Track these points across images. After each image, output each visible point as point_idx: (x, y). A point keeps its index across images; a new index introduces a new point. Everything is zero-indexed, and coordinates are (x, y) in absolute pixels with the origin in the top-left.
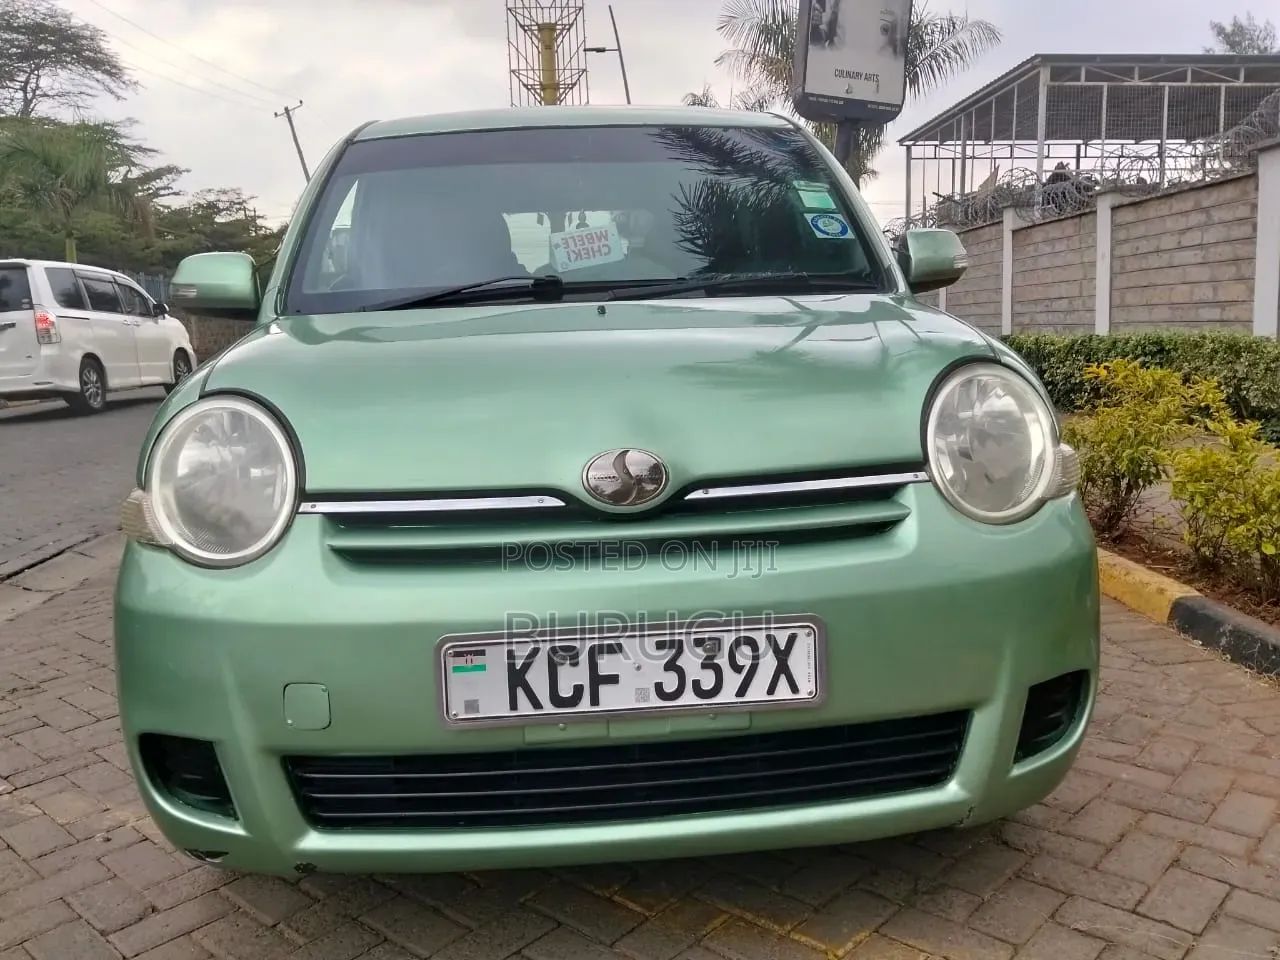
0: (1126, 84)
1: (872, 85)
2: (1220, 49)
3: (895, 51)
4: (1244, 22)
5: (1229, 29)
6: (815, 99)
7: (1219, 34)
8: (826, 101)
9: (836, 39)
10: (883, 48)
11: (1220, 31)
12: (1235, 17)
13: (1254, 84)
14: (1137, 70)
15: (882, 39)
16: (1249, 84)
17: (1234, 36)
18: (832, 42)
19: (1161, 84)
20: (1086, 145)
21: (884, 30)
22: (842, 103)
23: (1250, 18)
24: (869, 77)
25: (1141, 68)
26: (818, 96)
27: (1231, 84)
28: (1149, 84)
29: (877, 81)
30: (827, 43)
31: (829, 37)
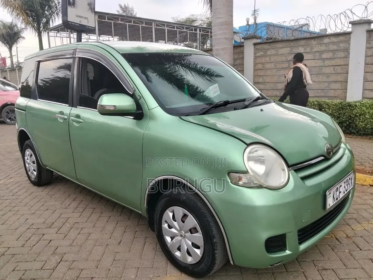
0: (118, 22)
1: (86, 20)
2: (121, 12)
3: (92, 11)
4: (127, 5)
5: (123, 7)
6: (71, 23)
7: (121, 8)
8: (74, 24)
9: (75, 5)
10: (89, 10)
11: (121, 7)
12: (125, 4)
13: (147, 26)
14: (120, 19)
15: (88, 7)
16: (146, 26)
17: (125, 9)
18: (74, 6)
19: (126, 23)
20: (99, 36)
21: (89, 4)
22: (79, 25)
23: (128, 5)
24: (85, 18)
25: (121, 18)
26: (72, 22)
27: (142, 25)
28: (123, 23)
29: (88, 20)
30: (73, 6)
31: (73, 4)
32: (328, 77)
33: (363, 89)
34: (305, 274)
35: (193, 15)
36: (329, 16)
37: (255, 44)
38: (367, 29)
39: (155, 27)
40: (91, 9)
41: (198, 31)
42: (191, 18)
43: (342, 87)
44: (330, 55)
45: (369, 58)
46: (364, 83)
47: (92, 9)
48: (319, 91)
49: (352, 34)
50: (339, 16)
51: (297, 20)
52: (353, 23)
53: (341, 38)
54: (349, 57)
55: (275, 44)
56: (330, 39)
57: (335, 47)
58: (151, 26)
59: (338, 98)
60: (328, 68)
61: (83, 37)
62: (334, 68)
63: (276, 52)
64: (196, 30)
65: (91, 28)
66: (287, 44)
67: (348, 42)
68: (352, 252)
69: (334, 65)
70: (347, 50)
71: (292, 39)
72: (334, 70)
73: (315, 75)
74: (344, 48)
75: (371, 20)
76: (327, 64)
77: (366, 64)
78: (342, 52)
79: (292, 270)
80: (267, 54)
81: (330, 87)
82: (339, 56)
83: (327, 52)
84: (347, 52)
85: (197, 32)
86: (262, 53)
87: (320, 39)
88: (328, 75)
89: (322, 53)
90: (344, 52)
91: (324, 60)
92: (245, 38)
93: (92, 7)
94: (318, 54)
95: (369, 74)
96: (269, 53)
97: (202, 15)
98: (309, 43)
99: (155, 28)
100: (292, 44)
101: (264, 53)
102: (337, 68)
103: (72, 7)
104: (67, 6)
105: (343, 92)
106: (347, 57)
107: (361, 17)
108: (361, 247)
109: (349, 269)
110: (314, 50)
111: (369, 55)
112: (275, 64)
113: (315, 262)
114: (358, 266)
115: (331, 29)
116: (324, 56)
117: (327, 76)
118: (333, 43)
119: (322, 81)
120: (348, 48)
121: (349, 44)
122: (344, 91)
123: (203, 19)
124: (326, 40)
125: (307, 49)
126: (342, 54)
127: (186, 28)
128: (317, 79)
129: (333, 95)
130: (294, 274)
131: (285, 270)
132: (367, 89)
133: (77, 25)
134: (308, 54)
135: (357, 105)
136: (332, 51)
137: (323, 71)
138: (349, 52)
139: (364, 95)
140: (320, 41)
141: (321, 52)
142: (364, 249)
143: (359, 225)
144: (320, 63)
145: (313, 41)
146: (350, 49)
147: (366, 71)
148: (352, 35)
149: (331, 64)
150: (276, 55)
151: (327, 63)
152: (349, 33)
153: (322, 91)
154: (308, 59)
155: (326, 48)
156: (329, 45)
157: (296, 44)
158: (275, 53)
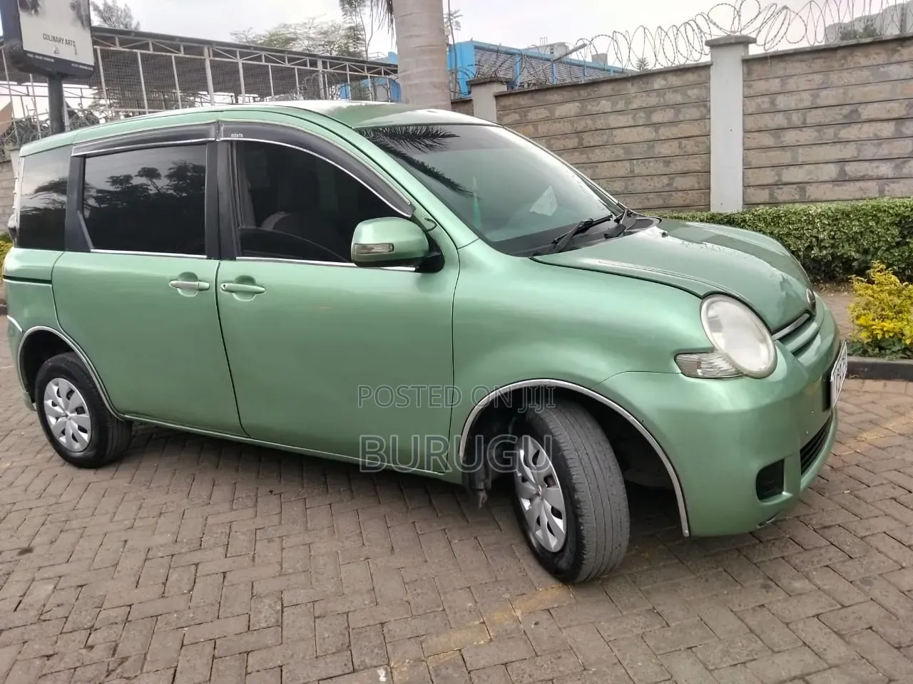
1: (72, 48)
3: (83, 24)
6: (32, 56)
7: (95, 10)
8: (41, 58)
9: (39, 9)
10: (75, 20)
11: (95, 8)
13: (191, 56)
14: (117, 39)
15: (73, 14)
17: (106, 12)
18: (36, 11)
21: (73, 7)
22: (53, 60)
24: (68, 42)
25: (119, 38)
26: (34, 54)
27: (177, 55)
28: (127, 50)
29: (74, 46)
30: (33, 12)
31: (34, 7)
32: (667, 163)
33: (744, 186)
34: (796, 540)
35: (285, 26)
36: (660, 29)
37: (498, 97)
38: (742, 57)
39: (212, 58)
40: (80, 17)
41: (320, 67)
42: (282, 32)
43: (699, 183)
44: (668, 115)
45: (751, 118)
46: (743, 173)
47: (84, 17)
48: (651, 196)
49: (711, 67)
50: (682, 29)
51: (593, 40)
52: (714, 45)
53: (691, 77)
54: (710, 118)
55: (546, 95)
56: (666, 80)
57: (679, 98)
58: (202, 57)
59: (691, 209)
60: (666, 145)
61: (66, 94)
62: (680, 143)
63: (548, 114)
64: (314, 64)
65: (86, 68)
66: (575, 93)
67: (705, 85)
68: (856, 493)
69: (680, 136)
70: (704, 103)
71: (583, 82)
72: (679, 147)
73: (640, 161)
74: (698, 98)
75: (749, 38)
76: (663, 134)
77: (745, 131)
78: (694, 107)
79: (769, 538)
80: (527, 117)
81: (675, 185)
82: (688, 117)
83: (662, 110)
84: (705, 106)
85: (317, 67)
86: (516, 117)
87: (644, 80)
88: (667, 160)
89: (651, 113)
90: (698, 107)
91: (656, 126)
92: (473, 83)
93: (83, 13)
94: (642, 114)
95: (753, 152)
96: (532, 115)
97: (308, 26)
98: (620, 90)
99: (211, 61)
100: (584, 93)
101: (520, 114)
102: (687, 142)
103: (31, 14)
104: (18, 11)
105: (702, 195)
106: (705, 117)
107: (729, 30)
108: (866, 482)
109: (866, 521)
110: (635, 106)
111: (750, 111)
112: (549, 140)
113: (802, 518)
114: (877, 512)
115: (666, 57)
116: (657, 117)
117: (665, 162)
118: (674, 89)
119: (654, 172)
120: (706, 98)
121: (708, 89)
122: (704, 193)
123: (313, 36)
124: (658, 83)
125: (617, 103)
126: (693, 113)
127: (290, 60)
128: (645, 168)
129: (681, 203)
130: (777, 544)
131: (757, 541)
132: (752, 184)
133: (48, 59)
134: (620, 115)
135: (747, 219)
136: (672, 106)
137: (656, 151)
138: (708, 105)
139: (746, 199)
140: (644, 86)
141: (649, 110)
142: (874, 484)
143: (844, 448)
144: (648, 134)
145: (629, 85)
146: (710, 101)
147: (746, 146)
148: (713, 71)
149: (672, 134)
150: (547, 119)
151: (664, 132)
152: (706, 67)
153: (657, 195)
154: (622, 125)
155: (659, 100)
156: (665, 94)
157: (592, 94)
158: (548, 117)
